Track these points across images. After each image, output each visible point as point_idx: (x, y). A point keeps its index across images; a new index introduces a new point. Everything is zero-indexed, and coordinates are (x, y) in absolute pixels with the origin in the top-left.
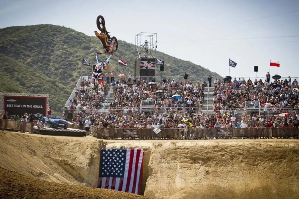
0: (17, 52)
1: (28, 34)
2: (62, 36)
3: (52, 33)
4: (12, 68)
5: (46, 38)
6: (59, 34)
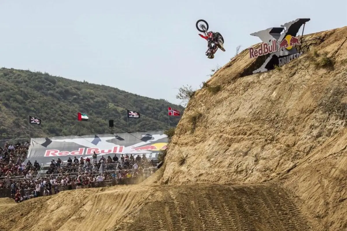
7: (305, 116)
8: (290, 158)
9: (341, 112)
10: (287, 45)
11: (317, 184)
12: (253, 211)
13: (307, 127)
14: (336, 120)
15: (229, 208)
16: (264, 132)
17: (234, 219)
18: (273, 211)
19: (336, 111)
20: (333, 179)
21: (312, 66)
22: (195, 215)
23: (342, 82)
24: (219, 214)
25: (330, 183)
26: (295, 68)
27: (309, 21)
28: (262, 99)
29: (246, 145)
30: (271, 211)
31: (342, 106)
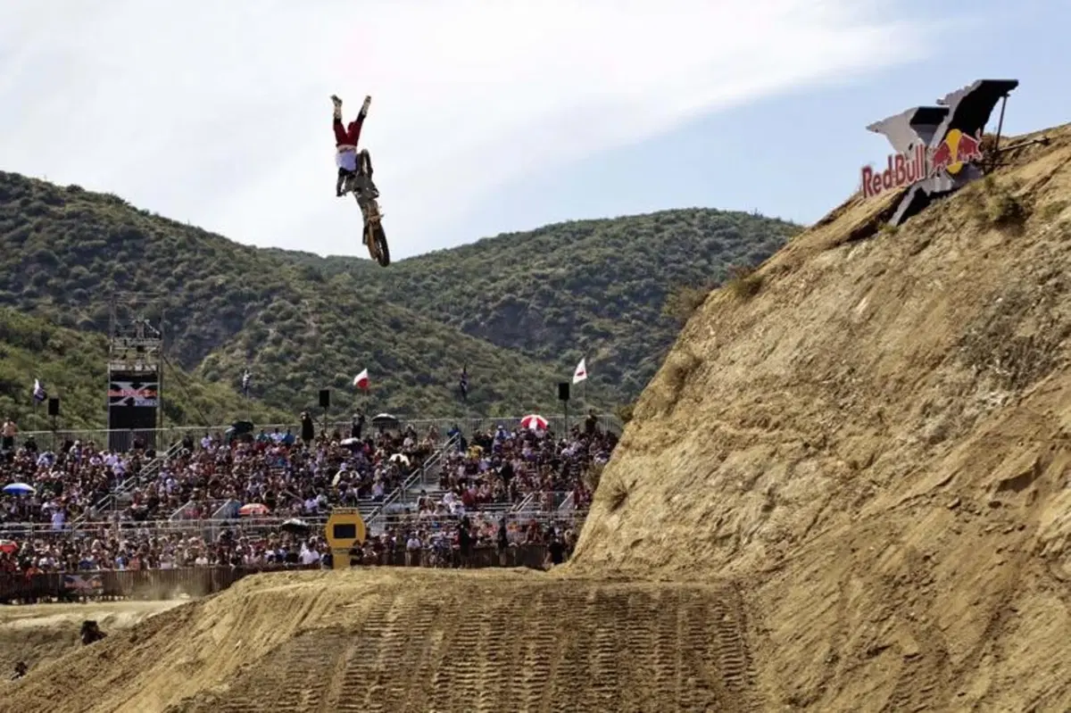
0: (563, 320)
1: (610, 251)
2: (742, 254)
3: (705, 241)
4: (485, 385)
5: (679, 262)
6: (733, 246)
7: (919, 374)
8: (850, 504)
9: (1010, 365)
10: (950, 161)
11: (833, 592)
12: (609, 673)
13: (916, 410)
14: (992, 390)
15: (542, 658)
16: (808, 419)
17: (536, 697)
18: (672, 674)
19: (998, 362)
20: (878, 580)
21: (972, 224)
22: (423, 676)
23: (1031, 273)
24: (496, 677)
25: (868, 590)
26: (933, 229)
27: (1017, 88)
28: (831, 320)
29: (757, 460)
30: (665, 674)
31: (1015, 346)
